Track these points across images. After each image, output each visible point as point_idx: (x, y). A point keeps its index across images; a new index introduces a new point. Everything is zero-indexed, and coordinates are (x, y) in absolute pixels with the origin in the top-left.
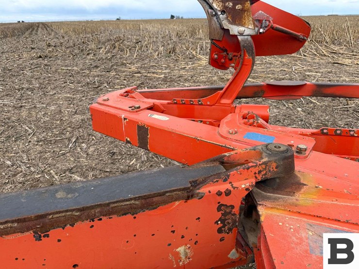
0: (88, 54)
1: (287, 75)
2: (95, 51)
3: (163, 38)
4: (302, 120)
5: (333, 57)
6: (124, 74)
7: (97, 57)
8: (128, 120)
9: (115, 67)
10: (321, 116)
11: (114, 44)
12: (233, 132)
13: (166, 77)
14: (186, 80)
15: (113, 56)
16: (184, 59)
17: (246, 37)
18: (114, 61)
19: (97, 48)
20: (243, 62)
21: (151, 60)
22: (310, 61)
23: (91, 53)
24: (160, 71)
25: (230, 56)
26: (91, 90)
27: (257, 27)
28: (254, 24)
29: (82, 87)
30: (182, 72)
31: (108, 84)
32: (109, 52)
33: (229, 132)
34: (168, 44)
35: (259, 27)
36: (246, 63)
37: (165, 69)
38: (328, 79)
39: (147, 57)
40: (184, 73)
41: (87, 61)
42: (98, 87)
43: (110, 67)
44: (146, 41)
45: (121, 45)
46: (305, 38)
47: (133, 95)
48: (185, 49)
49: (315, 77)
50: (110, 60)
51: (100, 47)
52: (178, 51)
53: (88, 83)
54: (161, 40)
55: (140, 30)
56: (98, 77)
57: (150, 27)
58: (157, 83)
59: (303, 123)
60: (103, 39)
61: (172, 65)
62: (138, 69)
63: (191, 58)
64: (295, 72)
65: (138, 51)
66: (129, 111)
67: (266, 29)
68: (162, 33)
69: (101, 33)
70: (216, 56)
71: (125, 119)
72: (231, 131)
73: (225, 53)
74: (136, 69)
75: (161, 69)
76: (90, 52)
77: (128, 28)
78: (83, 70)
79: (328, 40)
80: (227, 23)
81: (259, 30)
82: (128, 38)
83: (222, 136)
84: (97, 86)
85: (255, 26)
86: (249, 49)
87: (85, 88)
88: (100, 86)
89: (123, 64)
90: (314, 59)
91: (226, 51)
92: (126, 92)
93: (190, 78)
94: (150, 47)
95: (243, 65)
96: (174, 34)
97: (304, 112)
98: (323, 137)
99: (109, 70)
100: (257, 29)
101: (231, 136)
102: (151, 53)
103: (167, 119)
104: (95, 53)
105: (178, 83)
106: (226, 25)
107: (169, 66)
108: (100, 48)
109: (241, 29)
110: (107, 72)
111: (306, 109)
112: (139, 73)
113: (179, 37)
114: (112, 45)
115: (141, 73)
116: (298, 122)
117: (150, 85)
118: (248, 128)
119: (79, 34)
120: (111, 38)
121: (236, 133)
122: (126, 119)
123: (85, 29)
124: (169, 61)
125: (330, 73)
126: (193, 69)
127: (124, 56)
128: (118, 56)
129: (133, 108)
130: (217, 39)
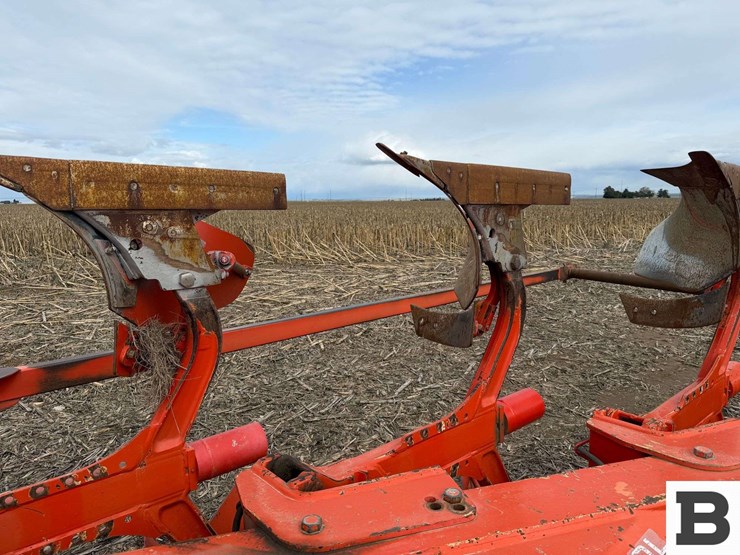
1: (30, 335)
4: (65, 434)
10: (108, 409)
22: (81, 294)
49: (92, 329)
59: (68, 438)
64: (48, 325)
90: (89, 290)
97: (70, 411)
111: (73, 404)
116: (56, 440)
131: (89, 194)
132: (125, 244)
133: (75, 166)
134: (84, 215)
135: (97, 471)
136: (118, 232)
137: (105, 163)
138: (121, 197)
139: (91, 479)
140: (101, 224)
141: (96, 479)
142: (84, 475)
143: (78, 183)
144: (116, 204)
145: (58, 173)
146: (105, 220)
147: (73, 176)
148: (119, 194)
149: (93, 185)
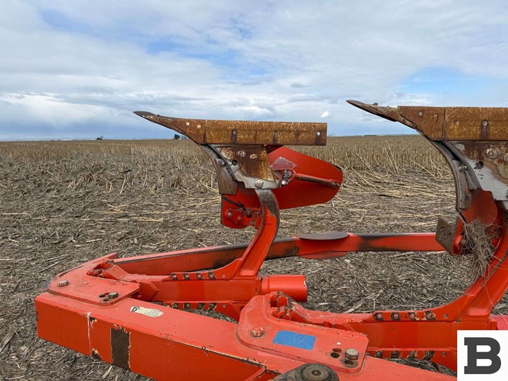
0: (48, 191)
1: (327, 213)
2: (61, 186)
3: (163, 165)
4: (353, 278)
5: (378, 188)
6: (102, 219)
7: (62, 194)
8: (96, 321)
9: (89, 210)
10: (376, 269)
11: (90, 174)
12: (257, 334)
13: (166, 221)
14: (196, 224)
15: (88, 193)
16: (192, 194)
17: (265, 191)
18: (88, 200)
19: (64, 182)
20: (265, 221)
21: (146, 197)
22: (352, 193)
23: (53, 190)
24: (158, 212)
25: (248, 211)
26: (47, 248)
27: (278, 179)
28: (274, 176)
29: (32, 243)
30: (190, 213)
31: (76, 236)
32: (82, 187)
33: (252, 333)
34: (171, 174)
35: (281, 178)
36: (268, 222)
37: (166, 210)
38: (375, 217)
39: (139, 192)
40: (193, 214)
41: (46, 202)
42: (59, 243)
43: (81, 209)
44: (138, 170)
45: (101, 176)
46: (338, 184)
47: (109, 271)
48: (194, 180)
49: (361, 215)
50: (82, 198)
51: (68, 179)
52: (184, 182)
53: (43, 238)
54: (161, 168)
55: (130, 154)
56: (61, 226)
57: (145, 151)
58: (153, 231)
59: (355, 281)
60: (75, 168)
61: (175, 203)
62: (124, 211)
63: (202, 193)
64: (336, 209)
65: (126, 184)
66: (100, 304)
67: (289, 180)
68: (162, 158)
69: (72, 158)
70: (230, 214)
71: (91, 319)
72: (254, 332)
73: (241, 209)
74: (122, 212)
75: (160, 209)
76: (52, 187)
77: (113, 151)
78: (37, 216)
79: (369, 166)
80: (241, 175)
81: (280, 182)
82: (112, 166)
83: (243, 342)
84: (57, 241)
85: (275, 178)
86: (271, 205)
87: (38, 246)
88: (62, 242)
89: (102, 204)
90: (356, 191)
91: (242, 206)
92: (99, 267)
93: (201, 221)
94: (144, 178)
95: (265, 224)
96: (178, 161)
97: (354, 264)
98: (378, 325)
99: (79, 215)
100: (277, 181)
101: (255, 342)
102: (145, 187)
103: (161, 314)
104: (60, 188)
105: (184, 229)
106: (240, 177)
107: (171, 205)
108: (68, 181)
109: (259, 181)
110: (77, 217)
111: (355, 260)
112: (126, 216)
113: (186, 164)
114: (88, 177)
115: (128, 217)
116: (348, 280)
117: (142, 235)
118: (278, 323)
119: (37, 161)
120: (87, 166)
121: (262, 334)
122: (94, 319)
123: (47, 154)
124: (171, 198)
125: (377, 208)
126: (206, 207)
127: (104, 192)
128: (96, 193)
129: (107, 297)
130: (229, 193)
131: (455, 130)
132: (472, 164)
133: (449, 110)
134: (448, 144)
135: (429, 315)
136: (468, 156)
137: (468, 108)
138: (475, 132)
139: (425, 319)
140: (459, 151)
141: (429, 320)
142: (421, 315)
143: (449, 122)
144: (471, 136)
145: (438, 117)
146: (462, 147)
147: (446, 117)
148: (474, 130)
149: (458, 123)
